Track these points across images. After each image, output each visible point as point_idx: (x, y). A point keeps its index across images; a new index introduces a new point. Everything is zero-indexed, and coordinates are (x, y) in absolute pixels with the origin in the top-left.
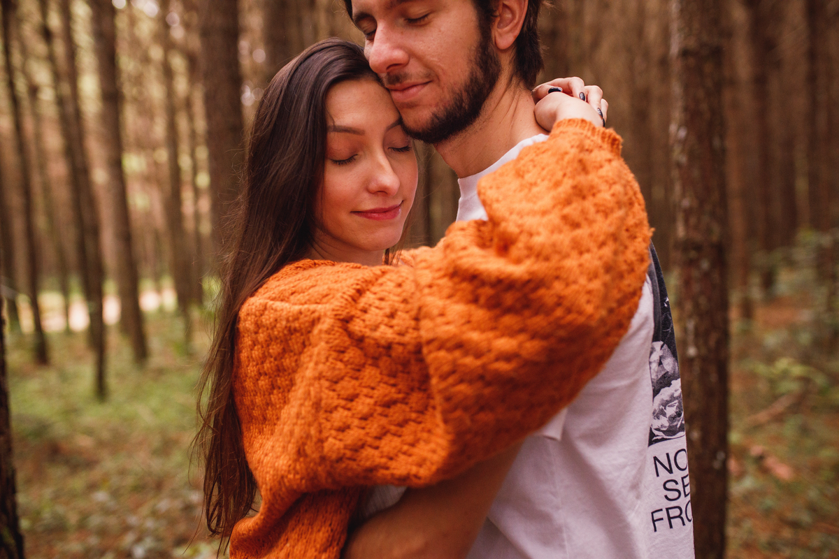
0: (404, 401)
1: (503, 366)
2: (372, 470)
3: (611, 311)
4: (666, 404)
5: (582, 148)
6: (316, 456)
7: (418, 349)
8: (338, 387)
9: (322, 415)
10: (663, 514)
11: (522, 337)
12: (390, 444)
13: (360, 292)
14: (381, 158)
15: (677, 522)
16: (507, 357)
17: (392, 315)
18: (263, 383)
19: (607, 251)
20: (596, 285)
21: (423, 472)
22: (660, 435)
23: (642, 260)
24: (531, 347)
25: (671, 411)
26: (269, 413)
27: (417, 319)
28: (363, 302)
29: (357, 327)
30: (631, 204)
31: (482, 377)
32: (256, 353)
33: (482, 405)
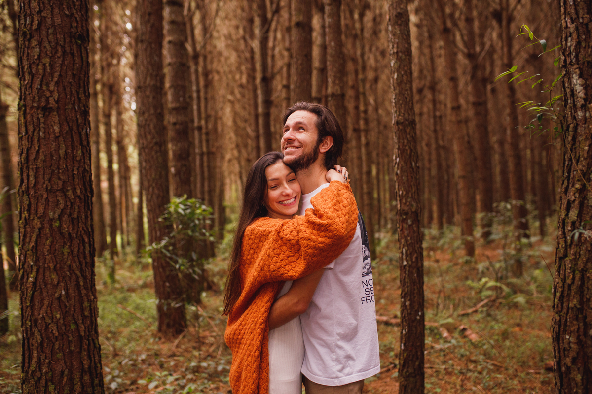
0: (293, 256)
1: (320, 245)
2: (283, 274)
3: (348, 233)
4: (366, 265)
5: (339, 190)
6: (268, 270)
7: (298, 241)
8: (275, 251)
9: (270, 259)
10: (365, 299)
11: (325, 238)
12: (288, 267)
13: (283, 225)
14: (286, 185)
15: (369, 301)
16: (321, 243)
17: (291, 232)
18: (251, 251)
19: (347, 217)
20: (344, 225)
21: (296, 275)
22: (364, 274)
23: (356, 220)
24: (328, 241)
25: (367, 267)
26: (252, 261)
27: (298, 233)
28: (283, 228)
29: (281, 235)
30: (353, 204)
31: (314, 248)
32: (250, 242)
33: (314, 255)
